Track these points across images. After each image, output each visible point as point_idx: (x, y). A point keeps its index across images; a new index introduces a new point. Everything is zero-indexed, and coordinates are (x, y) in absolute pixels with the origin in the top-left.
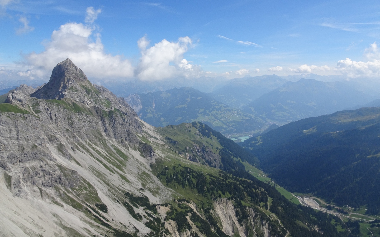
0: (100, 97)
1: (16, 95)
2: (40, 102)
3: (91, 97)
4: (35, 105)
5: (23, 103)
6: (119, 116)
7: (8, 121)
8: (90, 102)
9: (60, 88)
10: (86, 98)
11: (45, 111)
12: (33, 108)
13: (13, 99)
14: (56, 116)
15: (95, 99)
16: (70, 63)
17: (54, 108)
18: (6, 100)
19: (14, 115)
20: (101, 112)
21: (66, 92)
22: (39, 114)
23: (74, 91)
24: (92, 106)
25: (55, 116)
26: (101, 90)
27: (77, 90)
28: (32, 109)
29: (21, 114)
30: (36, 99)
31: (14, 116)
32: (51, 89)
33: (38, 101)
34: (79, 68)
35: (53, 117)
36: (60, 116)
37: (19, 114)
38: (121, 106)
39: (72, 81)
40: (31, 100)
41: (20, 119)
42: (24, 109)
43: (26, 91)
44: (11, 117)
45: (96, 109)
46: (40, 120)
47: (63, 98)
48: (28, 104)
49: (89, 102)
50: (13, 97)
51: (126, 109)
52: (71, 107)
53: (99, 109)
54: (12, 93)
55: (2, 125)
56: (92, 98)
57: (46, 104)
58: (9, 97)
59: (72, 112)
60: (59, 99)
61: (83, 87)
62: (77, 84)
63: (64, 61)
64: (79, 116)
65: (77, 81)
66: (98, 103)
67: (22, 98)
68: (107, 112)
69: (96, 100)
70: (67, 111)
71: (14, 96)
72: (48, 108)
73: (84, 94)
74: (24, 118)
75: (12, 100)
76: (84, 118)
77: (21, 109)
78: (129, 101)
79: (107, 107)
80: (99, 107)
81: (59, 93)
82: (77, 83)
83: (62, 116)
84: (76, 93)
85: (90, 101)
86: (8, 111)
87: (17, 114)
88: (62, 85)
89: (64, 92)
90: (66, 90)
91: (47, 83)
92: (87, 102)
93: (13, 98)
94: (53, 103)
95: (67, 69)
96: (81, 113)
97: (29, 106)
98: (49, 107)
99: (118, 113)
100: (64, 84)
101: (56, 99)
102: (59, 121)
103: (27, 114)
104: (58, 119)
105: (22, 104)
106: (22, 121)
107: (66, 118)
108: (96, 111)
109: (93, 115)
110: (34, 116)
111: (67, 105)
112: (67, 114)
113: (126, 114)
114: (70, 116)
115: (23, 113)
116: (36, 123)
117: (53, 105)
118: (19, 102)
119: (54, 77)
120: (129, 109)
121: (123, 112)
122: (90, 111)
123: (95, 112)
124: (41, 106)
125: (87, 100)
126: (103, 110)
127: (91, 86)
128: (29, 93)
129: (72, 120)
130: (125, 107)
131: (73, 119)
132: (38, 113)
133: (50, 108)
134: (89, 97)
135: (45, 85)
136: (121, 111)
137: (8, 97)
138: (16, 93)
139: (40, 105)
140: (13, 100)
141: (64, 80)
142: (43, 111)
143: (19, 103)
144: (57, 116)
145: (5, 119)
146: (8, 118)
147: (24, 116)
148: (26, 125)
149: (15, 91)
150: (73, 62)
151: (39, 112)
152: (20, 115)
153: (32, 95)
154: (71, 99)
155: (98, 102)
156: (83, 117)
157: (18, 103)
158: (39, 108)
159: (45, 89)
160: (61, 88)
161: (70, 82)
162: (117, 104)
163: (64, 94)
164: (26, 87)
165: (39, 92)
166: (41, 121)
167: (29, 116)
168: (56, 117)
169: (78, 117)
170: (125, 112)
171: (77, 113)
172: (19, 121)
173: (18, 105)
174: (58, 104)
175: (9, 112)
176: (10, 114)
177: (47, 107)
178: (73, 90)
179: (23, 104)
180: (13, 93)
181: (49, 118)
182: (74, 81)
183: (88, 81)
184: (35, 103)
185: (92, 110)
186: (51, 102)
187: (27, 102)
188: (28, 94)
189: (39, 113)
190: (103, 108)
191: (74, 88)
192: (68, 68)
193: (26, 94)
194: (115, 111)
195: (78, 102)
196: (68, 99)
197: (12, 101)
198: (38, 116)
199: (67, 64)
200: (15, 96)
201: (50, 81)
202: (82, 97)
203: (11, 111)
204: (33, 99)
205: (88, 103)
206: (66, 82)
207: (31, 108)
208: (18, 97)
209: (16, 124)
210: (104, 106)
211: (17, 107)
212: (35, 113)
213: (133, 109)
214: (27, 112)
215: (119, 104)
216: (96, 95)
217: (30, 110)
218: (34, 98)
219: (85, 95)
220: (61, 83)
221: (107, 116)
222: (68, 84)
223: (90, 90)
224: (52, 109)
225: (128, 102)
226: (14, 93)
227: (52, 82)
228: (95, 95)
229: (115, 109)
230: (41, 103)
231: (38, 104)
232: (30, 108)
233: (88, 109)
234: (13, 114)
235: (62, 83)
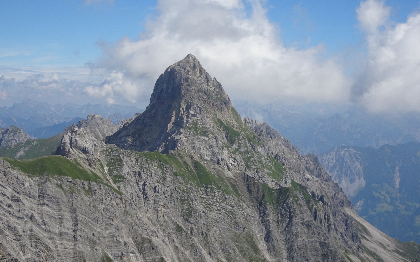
0: (260, 150)
1: (78, 139)
2: (125, 157)
3: (238, 150)
4: (114, 163)
5: (91, 157)
6: (302, 202)
7: (58, 196)
8: (234, 162)
9: (169, 125)
10: (226, 151)
11: (134, 178)
12: (109, 170)
13: (71, 148)
14: (155, 192)
15: (246, 156)
16: (195, 66)
17: (153, 171)
18: (59, 148)
19: (71, 182)
20: (258, 190)
21: (182, 136)
22: (121, 185)
23: (198, 134)
24: (238, 171)
25: (154, 192)
26: (263, 133)
27: (206, 132)
28: (106, 172)
29: (85, 183)
30: (117, 148)
31: (70, 187)
32: (151, 126)
33: (120, 154)
34: (215, 78)
35: (150, 193)
36: (164, 193)
37: (80, 181)
38: (308, 176)
39: (195, 109)
40: (106, 151)
41: (83, 193)
42: (92, 170)
43: (97, 130)
44: (65, 187)
45: (247, 181)
46: (121, 199)
47: (173, 149)
48: (99, 161)
49: (231, 161)
50: (71, 143)
51: (323, 185)
52: (190, 171)
53: (254, 181)
54: (70, 134)
55: (47, 205)
56: (240, 153)
57: (137, 162)
58: (64, 143)
59: (191, 185)
60: (165, 152)
61: (221, 123)
62: (208, 118)
63: (181, 61)
64: (207, 195)
65: (207, 110)
66: (253, 167)
67: (89, 146)
68: (274, 190)
69: (249, 158)
70: (181, 181)
71: (73, 141)
72: (139, 172)
73: (221, 141)
74: (90, 192)
75: (69, 149)
76: (217, 201)
77: (85, 170)
78: (332, 165)
79: (274, 178)
80: (256, 176)
81: (166, 138)
82: (207, 114)
83: (168, 194)
84: (203, 138)
85: (235, 159)
86: (60, 173)
87: (76, 182)
88: (173, 119)
89: (177, 134)
90: (181, 130)
91: (141, 112)
92: (228, 162)
93: (73, 145)
94: (151, 160)
95: (187, 80)
96: (211, 188)
97: (101, 164)
98: (142, 168)
99: (300, 195)
100: (177, 115)
101: (158, 150)
102: (162, 204)
103: (96, 182)
104: (161, 200)
105: (88, 160)
106: (86, 198)
107: (177, 198)
108: (248, 187)
109: (239, 195)
110: (109, 188)
111: (180, 166)
112: (179, 188)
113: (321, 199)
114: (186, 194)
115: (90, 181)
116: (112, 204)
117: (150, 165)
118: (82, 155)
119: (158, 99)
120: (330, 187)
121: (313, 193)
122: (233, 186)
123: (245, 189)
124: (126, 166)
125: (229, 158)
126: (265, 186)
127: (238, 123)
128: (103, 135)
129: (190, 204)
130: (320, 181)
131: (193, 201)
132: (119, 182)
133: (144, 171)
134: (232, 151)
135: (137, 116)
136: (308, 190)
137: (63, 142)
138: (78, 133)
139: (124, 163)
140: (71, 150)
141: (180, 106)
142: (129, 177)
143: (83, 157)
144: (158, 192)
145: (54, 191)
146: (59, 189)
147: (90, 188)
148: (92, 207)
149: (77, 129)
150: (201, 64)
151: (121, 179)
152: (83, 184)
153: (109, 140)
154: (192, 153)
155: (253, 164)
156: (215, 198)
157: (81, 155)
158: (122, 171)
159: (137, 127)
160: (170, 125)
161: (192, 112)
162: (299, 172)
163: (178, 140)
164: (99, 121)
165: (124, 133)
166: (123, 202)
167: (101, 189)
168: (156, 193)
169: (203, 198)
170: (318, 192)
171: (203, 189)
172: (79, 198)
173: (81, 161)
174: (161, 165)
175: (62, 176)
176: (64, 181)
177: (138, 170)
178: (197, 131)
179: (90, 160)
180: (72, 133)
181: (141, 195)
182: (200, 109)
183: (233, 110)
184: (114, 157)
185: (238, 182)
186: (147, 158)
187: (98, 156)
188: (102, 136)
189: (121, 183)
190: (263, 179)
191: (199, 126)
192: (190, 76)
193: (97, 137)
194: (293, 188)
195: (206, 160)
196: (185, 151)
197: (69, 151)
198: (118, 189)
199: (186, 68)
200: (76, 140)
201: (150, 109)
202: (216, 150)
203: (65, 175)
204: (110, 148)
205: (230, 165)
206: (184, 112)
207: (106, 168)
208: (82, 143)
209: (72, 204)
210: (268, 174)
211: (78, 166)
212: (112, 182)
213: (340, 186)
214: (96, 178)
215: (306, 172)
216: (249, 145)
217: (103, 173)
218: (112, 146)
219: (223, 143)
220: (172, 114)
221: (272, 200)
222: (188, 117)
223: (236, 132)
224: (148, 175)
225: (328, 169)
226: (75, 132)
227: (153, 111)
228: (246, 146)
229: (293, 183)
230: (126, 159)
231: (121, 161)
232: (104, 169)
233: (229, 179)
234: (68, 182)
235: (174, 112)
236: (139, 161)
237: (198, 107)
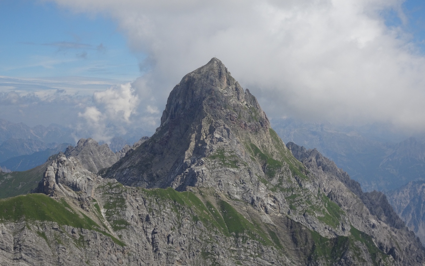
0: (308, 186)
1: (66, 172)
2: (128, 196)
3: (278, 187)
4: (114, 203)
5: (84, 196)
6: (366, 256)
7: (40, 248)
8: (274, 202)
9: (186, 152)
10: (262, 188)
11: (140, 224)
12: (107, 214)
13: (57, 183)
14: (168, 242)
15: (290, 194)
16: (220, 74)
17: (166, 215)
18: (41, 184)
19: (56, 229)
20: (307, 240)
21: (204, 168)
22: (124, 233)
23: (225, 165)
24: (279, 215)
25: (166, 243)
26: (312, 163)
27: (236, 162)
28: (104, 215)
29: (76, 230)
30: (118, 184)
31: (55, 235)
32: (162, 153)
33: (122, 191)
34: (247, 90)
35: (161, 243)
36: (180, 244)
37: (69, 228)
38: (373, 221)
39: (222, 132)
40: (103, 187)
41: (72, 244)
42: (85, 213)
43: (91, 160)
44: (48, 236)
45: (291, 227)
46: (123, 252)
47: (192, 184)
48: (94, 200)
49: (270, 201)
50: (57, 177)
51: (393, 233)
52: (216, 215)
53: (301, 228)
54: (56, 165)
55: (25, 260)
56: (282, 190)
57: (145, 203)
58: (48, 177)
59: (216, 232)
60: (181, 188)
61: (256, 150)
62: (238, 143)
63: (203, 67)
64: (237, 246)
65: (237, 133)
66: (299, 209)
67: (80, 181)
68: (327, 239)
69: (294, 196)
70: (203, 227)
71: (60, 173)
72: (148, 216)
73: (256, 174)
74: (82, 242)
75: (54, 185)
76: (251, 255)
77: (75, 213)
78: (405, 206)
79: (327, 224)
80: (303, 221)
81: (182, 170)
82: (238, 138)
83: (186, 245)
84: (232, 170)
85: (275, 198)
86: (43, 217)
87: (64, 230)
88: (192, 144)
89: (197, 165)
90: (203, 159)
91: (150, 135)
92: (265, 202)
93: (59, 179)
94: (163, 199)
95: (210, 92)
96: (243, 237)
97: (96, 206)
98: (150, 210)
99: (363, 247)
100: (198, 138)
101: (172, 186)
102: (178, 259)
103: (90, 229)
104: (176, 254)
105: (79, 200)
106: (77, 251)
107: (198, 251)
108: (293, 235)
109: (281, 247)
110: (107, 238)
111: (202, 208)
112: (200, 237)
113: (392, 252)
114: (209, 246)
115: (81, 227)
116: (112, 259)
117: (162, 207)
118: (72, 193)
119: (172, 117)
120: (404, 237)
121: (380, 244)
122: (273, 235)
123: (289, 238)
124: (129, 208)
125: (266, 197)
126: (316, 234)
127: (279, 149)
128: (99, 166)
129: (215, 259)
130: (389, 228)
131: (218, 255)
132: (120, 228)
133: (153, 215)
134: (271, 187)
135: (144, 141)
136: (373, 240)
137: (46, 175)
138: (66, 164)
139: (127, 204)
140: (57, 186)
141: (201, 127)
142: (133, 223)
143: (72, 195)
144: (172, 243)
145: (34, 241)
146: (41, 238)
147: (82, 237)
148: (85, 263)
149: (65, 158)
150: (229, 70)
151: (123, 226)
152: (73, 232)
153: (106, 173)
154: (217, 190)
155: (299, 205)
156: (249, 251)
157: (69, 193)
158: (124, 215)
159: (144, 156)
160: (189, 153)
161: (217, 136)
162: (361, 216)
163: (198, 172)
164: (93, 148)
165: (127, 163)
166: (126, 255)
167: (96, 238)
168: (170, 245)
169: (233, 251)
170: (386, 243)
171: (232, 238)
172: (68, 251)
173: (70, 202)
174: (178, 205)
175: (46, 222)
176: (48, 229)
177: (145, 213)
178: (224, 161)
179: (82, 199)
180: (58, 163)
181: (149, 246)
182: (228, 131)
183: (272, 132)
184: (113, 196)
185: (280, 229)
186: (158, 197)
187: (92, 194)
188: (98, 168)
189: (123, 231)
190: (313, 225)
191: (227, 154)
192: (214, 88)
193: (91, 169)
194: (353, 238)
195: (237, 200)
196: (208, 188)
197: (54, 188)
198: (118, 239)
199: (210, 77)
200: (63, 173)
201: (161, 131)
202: (249, 186)
203: (49, 219)
204: (109, 184)
205: (268, 207)
206: (206, 135)
207: (103, 211)
208: (71, 177)
209: (59, 258)
210: (320, 219)
211: (66, 208)
212: (111, 230)
213: (417, 234)
214: (90, 224)
215: (370, 215)
216: (293, 180)
217: (100, 217)
218: (111, 180)
219: (260, 177)
220: (190, 138)
221: (325, 254)
222: (211, 141)
223: (276, 162)
224: (158, 220)
225: (399, 211)
226: (62, 162)
227: (165, 134)
228: (289, 181)
229: (353, 230)
230: (129, 198)
231: (123, 201)
232: (100, 212)
233: (267, 225)
234: (53, 228)
235: (194, 136)
236: (147, 201)
237: (225, 128)
